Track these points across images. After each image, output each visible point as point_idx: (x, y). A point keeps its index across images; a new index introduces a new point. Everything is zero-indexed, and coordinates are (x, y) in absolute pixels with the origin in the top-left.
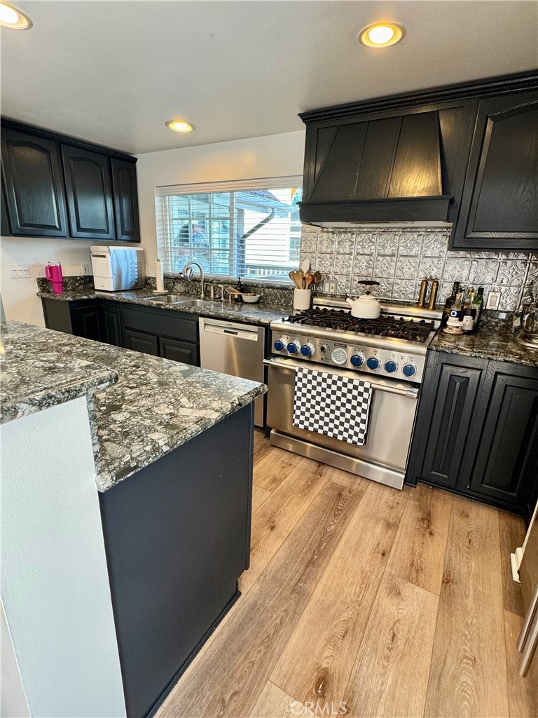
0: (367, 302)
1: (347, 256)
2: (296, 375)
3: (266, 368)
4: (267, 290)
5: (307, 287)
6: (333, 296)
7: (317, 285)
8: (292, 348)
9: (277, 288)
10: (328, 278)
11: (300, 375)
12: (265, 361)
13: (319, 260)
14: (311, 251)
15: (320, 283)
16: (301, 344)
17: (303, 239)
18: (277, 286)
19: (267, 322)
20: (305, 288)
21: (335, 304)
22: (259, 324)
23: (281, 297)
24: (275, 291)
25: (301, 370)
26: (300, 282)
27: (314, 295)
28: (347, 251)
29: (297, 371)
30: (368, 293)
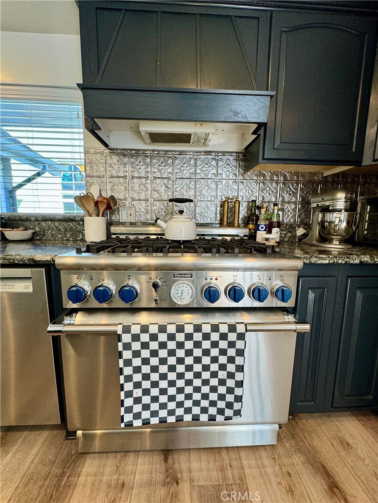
0: (183, 221)
1: (143, 180)
2: (120, 341)
3: (56, 340)
4: (43, 224)
5: (101, 214)
6: (132, 224)
7: (112, 213)
8: (102, 294)
9: (59, 220)
10: (125, 205)
11: (126, 338)
12: (52, 328)
13: (111, 184)
14: (98, 174)
15: (115, 211)
16: (116, 284)
17: (87, 161)
18: (58, 217)
19: (48, 258)
20: (98, 216)
21: (139, 231)
22: (33, 264)
23: (66, 230)
24: (57, 224)
25: (127, 329)
26: (91, 207)
27: (109, 224)
28: (143, 175)
29: (120, 332)
30: (181, 212)
